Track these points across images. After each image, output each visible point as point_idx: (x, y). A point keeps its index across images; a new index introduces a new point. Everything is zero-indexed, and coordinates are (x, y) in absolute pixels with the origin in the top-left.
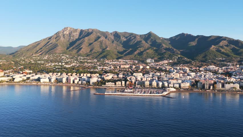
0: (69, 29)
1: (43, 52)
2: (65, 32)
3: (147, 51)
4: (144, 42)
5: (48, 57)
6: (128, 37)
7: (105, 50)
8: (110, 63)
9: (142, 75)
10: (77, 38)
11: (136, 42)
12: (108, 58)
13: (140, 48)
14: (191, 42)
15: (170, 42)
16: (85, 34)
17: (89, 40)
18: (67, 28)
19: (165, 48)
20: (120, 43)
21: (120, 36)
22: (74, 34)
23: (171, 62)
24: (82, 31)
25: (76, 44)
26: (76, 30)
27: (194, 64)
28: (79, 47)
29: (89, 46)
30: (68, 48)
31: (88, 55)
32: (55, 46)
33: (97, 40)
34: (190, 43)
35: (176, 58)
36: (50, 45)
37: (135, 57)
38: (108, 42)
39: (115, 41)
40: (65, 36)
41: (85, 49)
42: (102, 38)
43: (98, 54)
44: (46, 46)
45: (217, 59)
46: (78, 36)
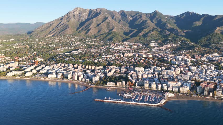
0: (78, 9)
1: (55, 32)
2: (75, 13)
3: (151, 33)
4: (149, 21)
5: (59, 39)
6: (134, 16)
7: (112, 31)
8: (115, 49)
9: (143, 71)
10: (86, 18)
11: (141, 21)
12: (114, 41)
13: (145, 30)
14: (196, 22)
15: (175, 21)
16: (93, 14)
17: (97, 21)
18: (77, 8)
19: (170, 28)
20: (126, 22)
21: (126, 15)
22: (83, 14)
23: (174, 46)
24: (91, 11)
25: (85, 25)
26: (85, 10)
27: (197, 50)
28: (88, 28)
29: (97, 26)
30: (78, 29)
31: (96, 37)
32: (66, 27)
33: (104, 21)
34: (194, 23)
35: (179, 42)
36: (62, 26)
37: (140, 39)
38: (115, 23)
39: (121, 21)
40: (75, 16)
41: (93, 31)
42: (110, 19)
43: (105, 35)
44: (58, 26)
45: (221, 42)
46: (87, 16)
